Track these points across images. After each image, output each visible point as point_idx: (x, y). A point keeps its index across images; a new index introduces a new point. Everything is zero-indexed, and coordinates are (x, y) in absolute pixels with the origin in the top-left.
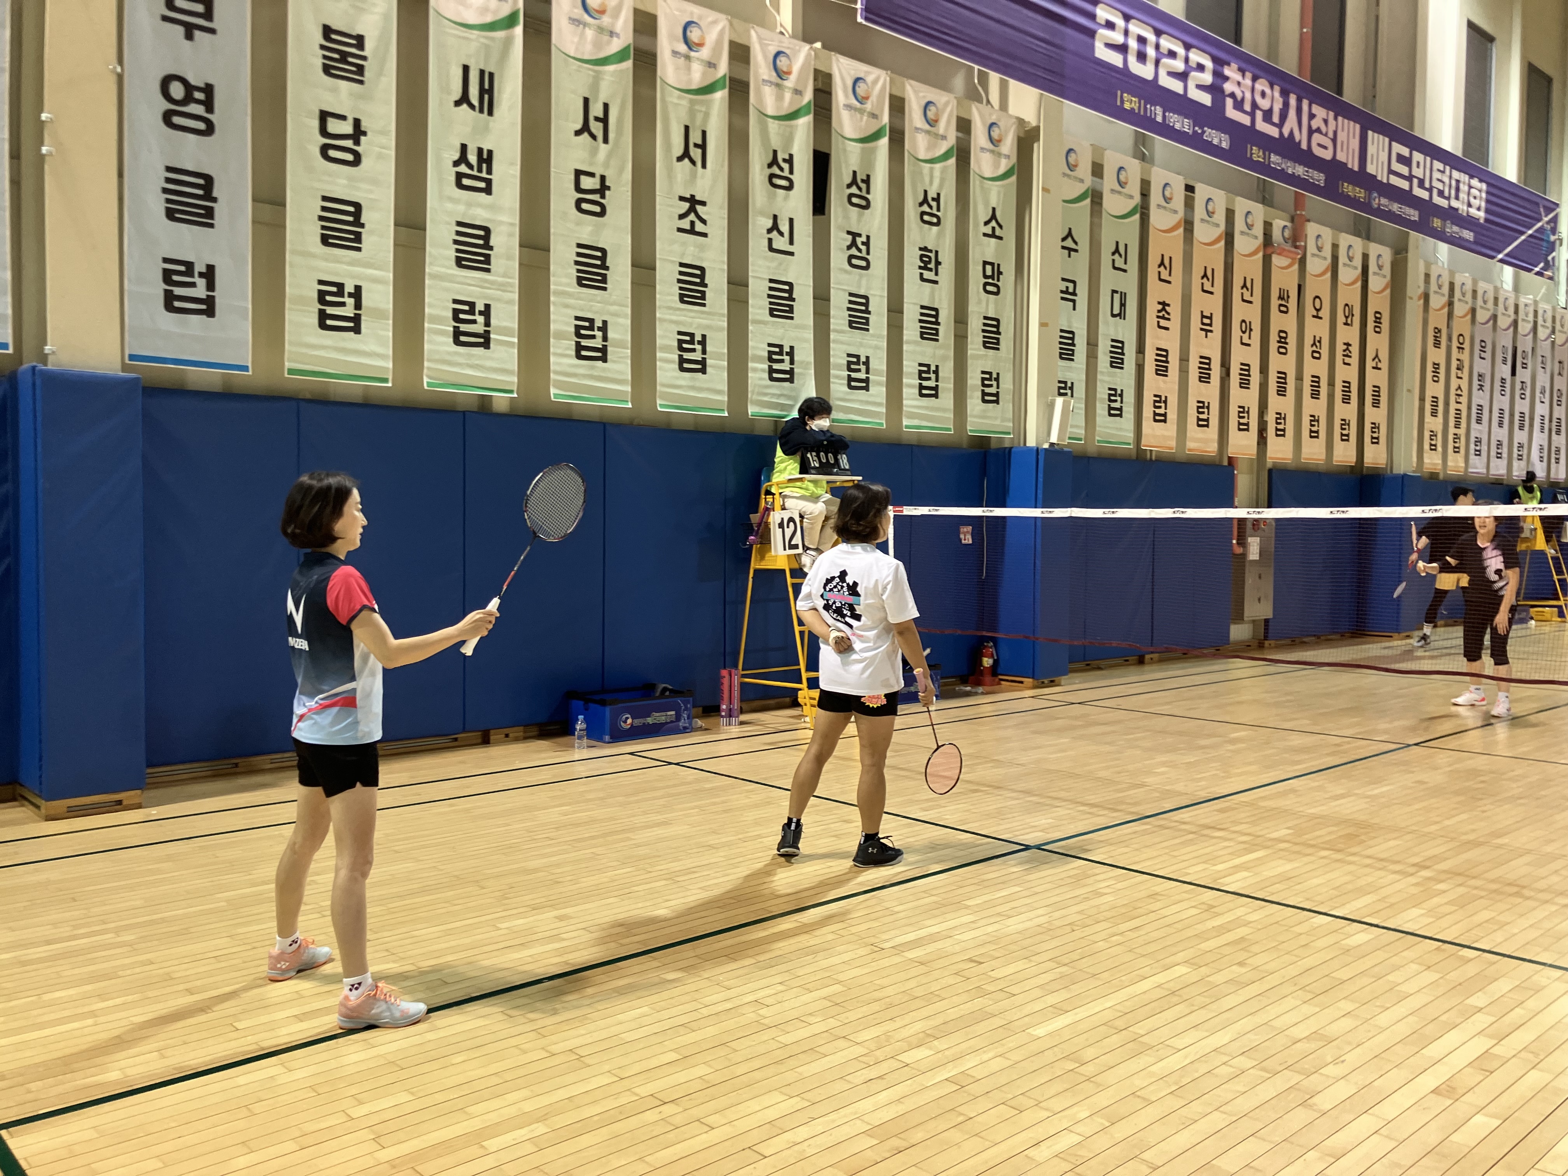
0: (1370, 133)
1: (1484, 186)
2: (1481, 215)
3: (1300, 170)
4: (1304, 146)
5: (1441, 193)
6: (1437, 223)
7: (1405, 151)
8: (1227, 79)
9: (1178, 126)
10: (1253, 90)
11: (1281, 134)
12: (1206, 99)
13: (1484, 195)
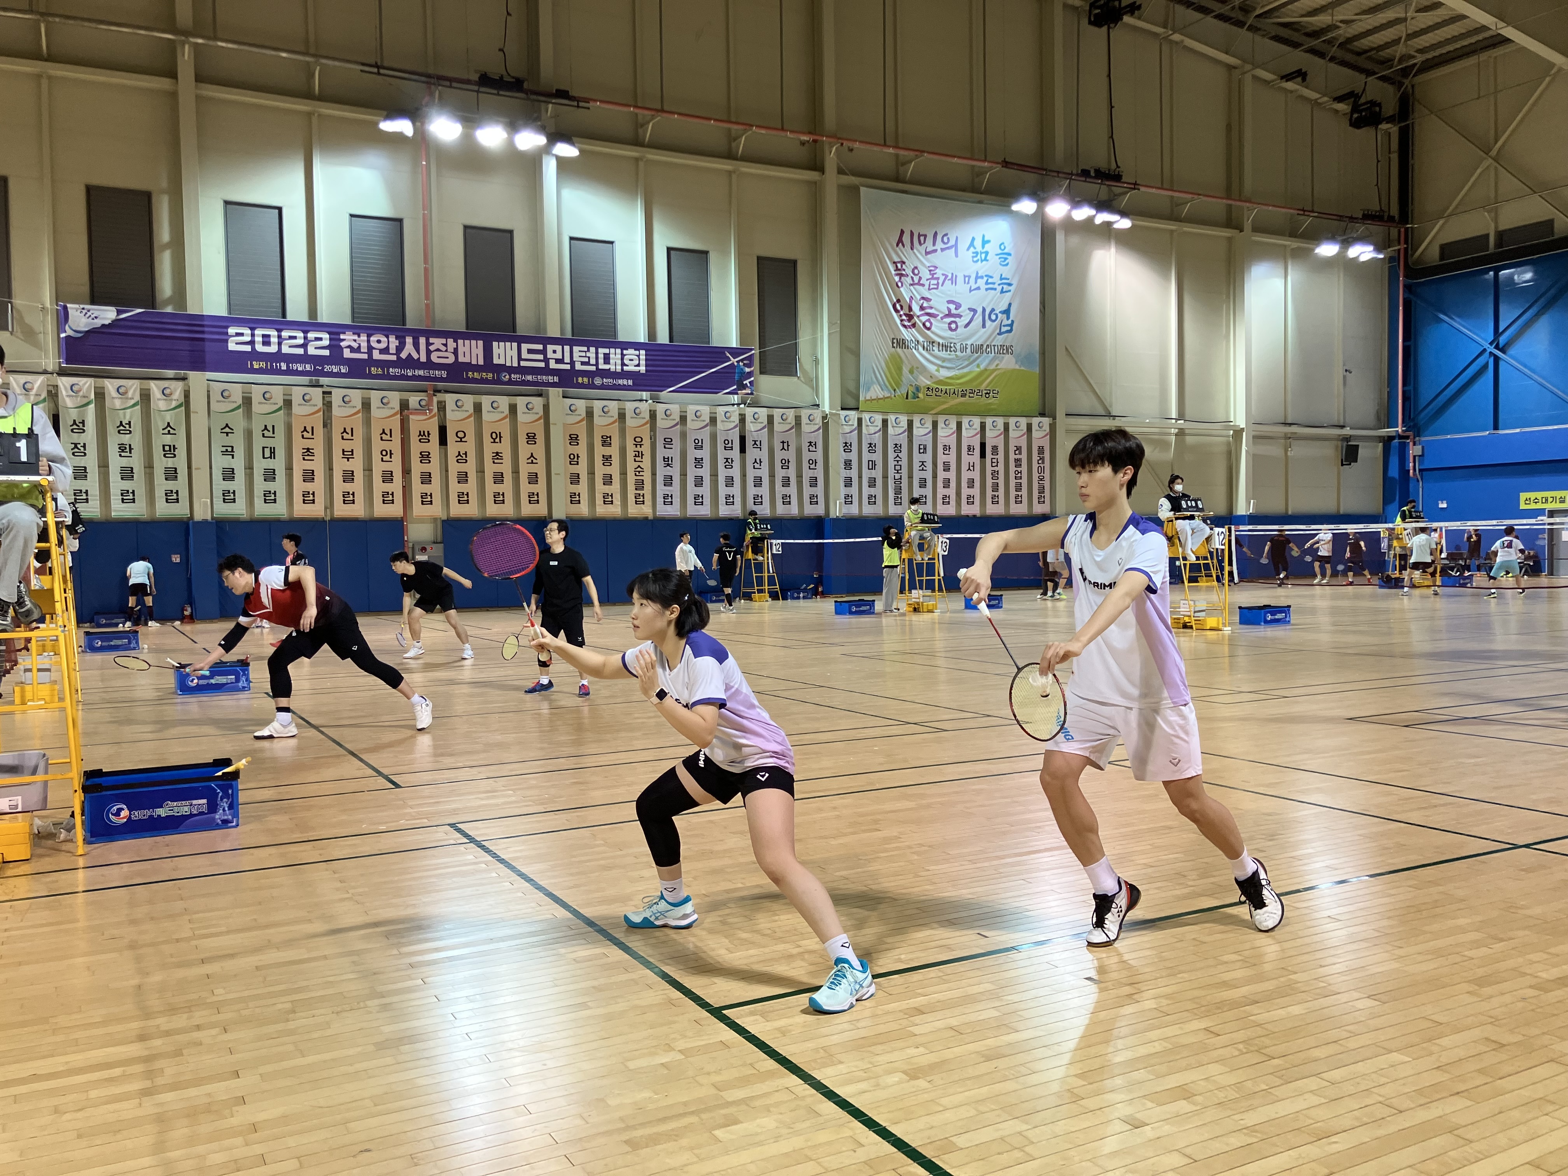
0: (495, 344)
1: (643, 352)
2: (642, 369)
3: (421, 373)
4: (423, 359)
5: (583, 363)
6: (580, 380)
7: (540, 347)
8: (344, 340)
9: (300, 369)
10: (368, 341)
11: (399, 358)
12: (326, 353)
13: (643, 357)
